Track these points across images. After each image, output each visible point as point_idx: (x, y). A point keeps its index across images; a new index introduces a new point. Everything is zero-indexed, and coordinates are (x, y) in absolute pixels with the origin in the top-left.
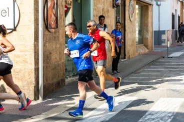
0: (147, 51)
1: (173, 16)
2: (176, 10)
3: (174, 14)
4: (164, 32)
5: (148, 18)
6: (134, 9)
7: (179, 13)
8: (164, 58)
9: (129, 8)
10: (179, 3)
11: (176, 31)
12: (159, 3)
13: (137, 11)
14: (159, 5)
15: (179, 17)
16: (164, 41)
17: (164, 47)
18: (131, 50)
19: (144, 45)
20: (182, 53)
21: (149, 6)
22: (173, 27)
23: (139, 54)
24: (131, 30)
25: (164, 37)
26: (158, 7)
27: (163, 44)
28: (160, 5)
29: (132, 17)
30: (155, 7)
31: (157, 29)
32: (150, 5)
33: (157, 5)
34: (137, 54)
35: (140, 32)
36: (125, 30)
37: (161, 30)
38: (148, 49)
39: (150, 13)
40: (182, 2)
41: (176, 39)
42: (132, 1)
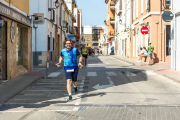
0: (27, 71)
1: (49, 38)
2: (51, 33)
3: (50, 36)
4: (40, 53)
6: (15, 30)
7: (53, 35)
8: (43, 78)
9: (11, 30)
10: (54, 26)
11: (51, 52)
12: (36, 25)
14: (36, 28)
15: (54, 39)
16: (40, 62)
17: (41, 67)
18: (13, 71)
19: (24, 66)
20: (60, 73)
22: (49, 49)
23: (20, 74)
24: (12, 51)
25: (40, 58)
26: (34, 29)
27: (40, 65)
30: (33, 30)
31: (34, 51)
32: (30, 27)
33: (34, 27)
34: (17, 75)
35: (20, 53)
36: (6, 52)
37: (37, 51)
38: (27, 69)
39: (29, 35)
40: (56, 26)
41: (51, 60)
42: (13, 23)
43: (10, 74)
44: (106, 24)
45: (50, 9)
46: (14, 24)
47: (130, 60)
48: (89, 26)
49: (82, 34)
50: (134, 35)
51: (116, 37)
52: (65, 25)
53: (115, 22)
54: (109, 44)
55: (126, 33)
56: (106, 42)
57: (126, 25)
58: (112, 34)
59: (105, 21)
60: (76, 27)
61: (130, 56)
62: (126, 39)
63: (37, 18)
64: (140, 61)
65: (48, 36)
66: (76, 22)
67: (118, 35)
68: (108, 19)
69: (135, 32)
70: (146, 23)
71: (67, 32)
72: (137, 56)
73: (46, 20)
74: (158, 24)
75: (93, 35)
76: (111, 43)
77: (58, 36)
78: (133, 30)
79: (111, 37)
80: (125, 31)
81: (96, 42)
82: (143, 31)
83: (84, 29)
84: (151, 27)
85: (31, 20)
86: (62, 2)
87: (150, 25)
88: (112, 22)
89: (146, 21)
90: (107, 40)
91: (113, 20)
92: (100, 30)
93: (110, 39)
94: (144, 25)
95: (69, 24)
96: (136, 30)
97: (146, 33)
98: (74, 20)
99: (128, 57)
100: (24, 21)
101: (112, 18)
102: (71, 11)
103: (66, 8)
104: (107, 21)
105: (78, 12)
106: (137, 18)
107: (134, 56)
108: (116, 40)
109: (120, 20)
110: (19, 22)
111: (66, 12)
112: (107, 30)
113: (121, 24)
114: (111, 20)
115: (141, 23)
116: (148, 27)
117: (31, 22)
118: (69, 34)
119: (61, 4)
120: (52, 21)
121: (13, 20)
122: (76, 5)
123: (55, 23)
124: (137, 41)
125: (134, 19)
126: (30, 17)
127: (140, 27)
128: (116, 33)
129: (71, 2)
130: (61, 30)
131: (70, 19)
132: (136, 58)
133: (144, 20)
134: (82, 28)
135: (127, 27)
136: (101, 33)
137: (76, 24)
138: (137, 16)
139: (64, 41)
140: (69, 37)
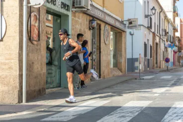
0: (121, 74)
1: (145, 45)
2: (148, 40)
3: (147, 43)
5: (121, 43)
6: (109, 33)
7: (151, 43)
8: (136, 79)
9: (104, 32)
10: (151, 33)
11: (148, 60)
13: (111, 37)
15: (151, 47)
17: (137, 73)
19: (118, 69)
21: (123, 33)
22: (145, 55)
23: (114, 75)
24: (106, 52)
25: (137, 64)
28: (133, 34)
29: (107, 40)
32: (124, 31)
34: (111, 76)
35: (115, 56)
36: (100, 52)
37: (134, 57)
38: (121, 72)
39: (123, 39)
40: (154, 33)
41: (148, 67)
42: (107, 26)
43: (104, 73)
45: (146, 16)
52: (164, 33)
60: (178, 37)
63: (131, 23)
65: (145, 43)
66: (177, 31)
71: (167, 41)
73: (142, 26)
77: (157, 44)
85: (125, 25)
86: (161, 10)
95: (169, 33)
98: (175, 30)
100: (118, 25)
102: (172, 20)
103: (166, 17)
105: (181, 21)
110: (113, 26)
111: (166, 21)
117: (125, 27)
118: (170, 43)
119: (160, 12)
121: (106, 23)
122: (177, 14)
123: (153, 30)
126: (125, 22)
129: (173, 11)
130: (160, 38)
131: (171, 28)
137: (178, 34)
139: (163, 50)
140: (170, 46)
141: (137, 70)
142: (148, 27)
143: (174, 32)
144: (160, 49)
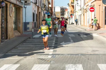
1: (34, 14)
2: (35, 11)
3: (34, 13)
4: (28, 23)
6: (12, 9)
7: (36, 12)
8: (30, 38)
9: (10, 9)
10: (37, 7)
11: (35, 22)
12: (25, 6)
13: (14, 11)
14: (25, 8)
15: (36, 15)
16: (28, 28)
17: (28, 31)
18: (11, 34)
19: (18, 31)
22: (34, 20)
25: (28, 26)
30: (24, 9)
32: (21, 7)
34: (14, 36)
36: (7, 22)
37: (26, 22)
38: (20, 33)
39: (21, 12)
40: (38, 6)
41: (35, 27)
44: (69, 6)
46: (12, 5)
47: (83, 27)
48: (58, 7)
49: (54, 11)
50: (86, 12)
51: (75, 14)
52: (43, 6)
53: (74, 4)
54: (71, 18)
55: (81, 11)
56: (69, 16)
57: (81, 6)
58: (72, 11)
59: (68, 4)
60: (50, 7)
61: (83, 25)
62: (81, 15)
63: (26, 2)
64: (89, 28)
66: (50, 4)
67: (76, 12)
68: (70, 3)
69: (86, 11)
70: (93, 5)
71: (45, 10)
72: (87, 25)
73: (31, 3)
74: (100, 5)
75: (61, 12)
76: (72, 17)
77: (40, 12)
78: (85, 9)
79: (72, 13)
80: (81, 10)
81: (63, 16)
82: (91, 10)
83: (56, 9)
84: (96, 8)
85: (22, 3)
87: (95, 6)
88: (72, 4)
89: (93, 4)
90: (69, 15)
91: (73, 3)
92: (65, 9)
93: (71, 15)
94: (92, 7)
95: (46, 6)
96: (87, 9)
97: (93, 11)
99: (82, 25)
100: (18, 3)
101: (73, 2)
104: (69, 4)
106: (87, 2)
107: (85, 25)
108: (75, 15)
109: (78, 3)
112: (69, 9)
113: (78, 5)
114: (72, 3)
115: (89, 5)
116: (94, 8)
117: (22, 4)
118: (46, 11)
120: (36, 3)
121: (11, 3)
123: (38, 5)
124: (87, 16)
125: (86, 2)
126: (22, 1)
127: (90, 8)
128: (75, 11)
130: (41, 9)
131: (47, 2)
132: (87, 26)
133: (91, 3)
134: (54, 8)
135: (82, 7)
136: (66, 11)
137: (50, 6)
138: (88, 1)
139: (43, 16)
140: (46, 13)
141: (29, 29)
142: (35, 3)
143: (49, 5)
144: (41, 15)
